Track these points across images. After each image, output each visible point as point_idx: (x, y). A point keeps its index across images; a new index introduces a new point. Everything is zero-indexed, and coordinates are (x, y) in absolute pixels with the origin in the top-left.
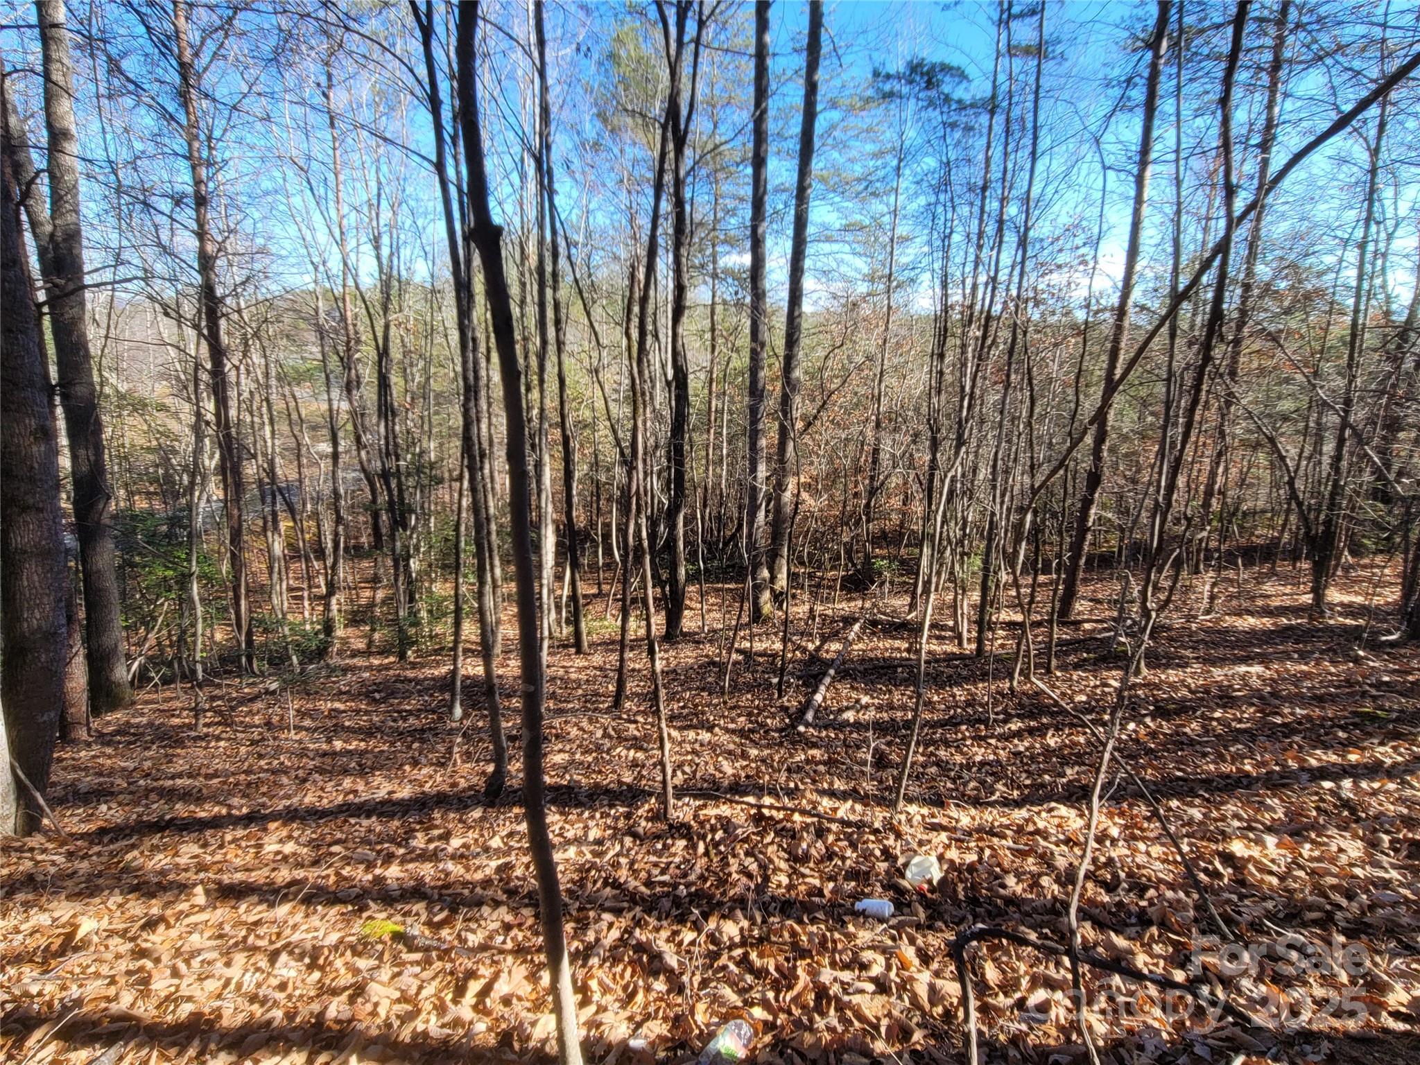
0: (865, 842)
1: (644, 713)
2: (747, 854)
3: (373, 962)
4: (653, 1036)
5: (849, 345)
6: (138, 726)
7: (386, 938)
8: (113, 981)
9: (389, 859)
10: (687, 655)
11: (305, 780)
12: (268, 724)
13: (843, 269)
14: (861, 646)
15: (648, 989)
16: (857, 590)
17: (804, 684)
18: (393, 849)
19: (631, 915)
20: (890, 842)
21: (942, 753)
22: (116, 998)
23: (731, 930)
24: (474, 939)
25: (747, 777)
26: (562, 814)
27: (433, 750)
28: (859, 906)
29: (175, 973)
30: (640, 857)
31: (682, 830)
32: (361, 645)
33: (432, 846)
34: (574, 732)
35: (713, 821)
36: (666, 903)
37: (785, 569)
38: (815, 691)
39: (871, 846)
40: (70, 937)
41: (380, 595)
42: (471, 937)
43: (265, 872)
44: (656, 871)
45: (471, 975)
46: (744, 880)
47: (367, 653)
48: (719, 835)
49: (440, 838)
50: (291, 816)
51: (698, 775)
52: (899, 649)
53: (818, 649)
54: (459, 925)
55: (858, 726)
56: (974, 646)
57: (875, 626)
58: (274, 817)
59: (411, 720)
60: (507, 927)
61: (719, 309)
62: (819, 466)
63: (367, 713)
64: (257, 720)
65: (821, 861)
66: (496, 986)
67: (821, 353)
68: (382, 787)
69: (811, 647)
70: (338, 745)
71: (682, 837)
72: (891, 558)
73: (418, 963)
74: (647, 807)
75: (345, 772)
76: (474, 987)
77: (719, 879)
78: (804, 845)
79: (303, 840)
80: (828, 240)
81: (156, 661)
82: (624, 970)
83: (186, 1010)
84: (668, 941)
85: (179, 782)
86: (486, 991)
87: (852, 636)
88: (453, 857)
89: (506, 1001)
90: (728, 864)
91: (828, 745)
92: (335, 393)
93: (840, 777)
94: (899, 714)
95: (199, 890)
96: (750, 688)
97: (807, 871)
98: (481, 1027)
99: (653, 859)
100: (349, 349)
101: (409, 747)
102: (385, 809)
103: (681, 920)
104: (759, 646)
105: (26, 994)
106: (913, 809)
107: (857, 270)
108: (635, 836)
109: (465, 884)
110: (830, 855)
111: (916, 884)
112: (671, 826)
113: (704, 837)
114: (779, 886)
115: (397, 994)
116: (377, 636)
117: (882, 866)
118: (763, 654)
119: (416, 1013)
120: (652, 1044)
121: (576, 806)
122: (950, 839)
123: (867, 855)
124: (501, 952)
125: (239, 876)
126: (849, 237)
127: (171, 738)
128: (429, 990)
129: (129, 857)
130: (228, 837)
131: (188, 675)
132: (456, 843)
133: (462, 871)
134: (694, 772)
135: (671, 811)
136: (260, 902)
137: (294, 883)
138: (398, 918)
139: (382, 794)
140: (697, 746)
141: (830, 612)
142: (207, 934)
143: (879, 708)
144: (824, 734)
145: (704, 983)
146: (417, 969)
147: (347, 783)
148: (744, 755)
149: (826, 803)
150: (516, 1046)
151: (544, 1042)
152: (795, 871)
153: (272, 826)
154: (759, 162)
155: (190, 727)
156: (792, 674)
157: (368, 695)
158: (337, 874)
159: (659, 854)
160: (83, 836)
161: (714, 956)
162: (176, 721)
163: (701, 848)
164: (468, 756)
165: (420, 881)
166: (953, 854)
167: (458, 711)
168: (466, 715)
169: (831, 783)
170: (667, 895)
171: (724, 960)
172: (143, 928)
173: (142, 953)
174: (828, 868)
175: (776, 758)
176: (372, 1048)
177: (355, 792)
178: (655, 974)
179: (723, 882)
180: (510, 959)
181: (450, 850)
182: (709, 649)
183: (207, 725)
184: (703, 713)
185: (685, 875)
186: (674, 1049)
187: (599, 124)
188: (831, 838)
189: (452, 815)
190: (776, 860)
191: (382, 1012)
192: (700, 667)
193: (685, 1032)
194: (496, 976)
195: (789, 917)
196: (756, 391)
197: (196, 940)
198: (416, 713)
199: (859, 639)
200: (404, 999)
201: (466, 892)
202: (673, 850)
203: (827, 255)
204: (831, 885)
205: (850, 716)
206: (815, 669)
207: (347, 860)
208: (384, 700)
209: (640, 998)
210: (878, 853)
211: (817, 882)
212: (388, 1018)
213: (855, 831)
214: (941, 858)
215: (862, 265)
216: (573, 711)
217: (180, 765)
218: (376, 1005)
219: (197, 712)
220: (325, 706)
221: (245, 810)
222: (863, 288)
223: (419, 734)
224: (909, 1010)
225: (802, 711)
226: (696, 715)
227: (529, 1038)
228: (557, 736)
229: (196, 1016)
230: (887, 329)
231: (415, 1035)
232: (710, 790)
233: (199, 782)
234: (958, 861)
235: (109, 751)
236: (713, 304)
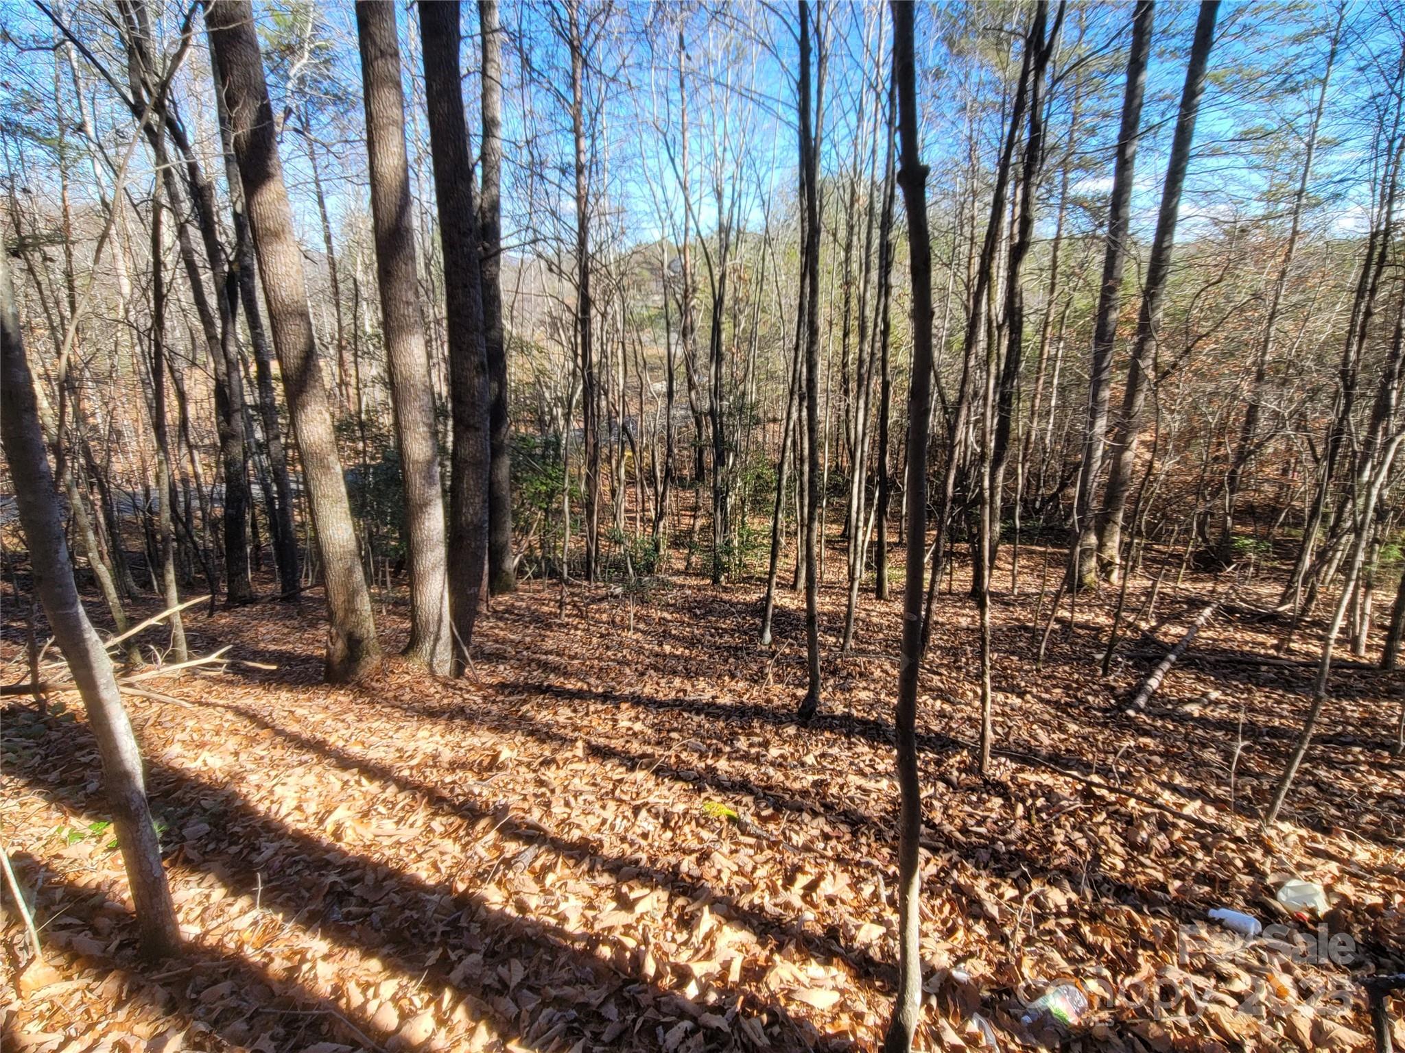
0: (1221, 849)
1: (947, 666)
2: (1073, 827)
3: (714, 836)
4: (976, 974)
5: (1229, 280)
6: (520, 608)
7: (723, 818)
8: (525, 799)
9: (718, 753)
10: (993, 616)
11: (643, 674)
12: (612, 622)
13: (1232, 188)
14: (1210, 634)
15: (969, 929)
16: (1205, 570)
17: (1135, 666)
18: (721, 745)
19: (947, 856)
20: (1257, 854)
21: (1322, 773)
22: (529, 811)
23: (1058, 898)
24: (798, 839)
25: (1068, 751)
26: (871, 747)
27: (746, 666)
28: (1212, 913)
29: (567, 804)
30: (954, 803)
31: (999, 788)
32: (680, 565)
33: (753, 751)
34: (878, 673)
35: (1032, 787)
36: (984, 855)
37: (1117, 538)
38: (1150, 675)
39: (1230, 854)
40: (495, 757)
41: (700, 522)
42: (794, 836)
43: (621, 742)
44: (971, 822)
45: (797, 869)
46: (1070, 853)
47: (685, 573)
48: (1040, 802)
49: (760, 745)
50: (636, 701)
51: (1011, 739)
52: (1263, 644)
53: (1153, 630)
54: (784, 824)
55: (1203, 721)
56: (1375, 656)
57: (1229, 614)
58: (625, 700)
59: (727, 638)
60: (826, 837)
61: (1064, 243)
62: (1173, 423)
63: (689, 625)
64: (605, 617)
65: (1165, 855)
66: (822, 884)
67: (1190, 290)
68: (704, 690)
69: (1144, 625)
70: (667, 648)
71: (999, 795)
72: (1261, 538)
73: (751, 846)
74: (958, 758)
75: (675, 673)
76: (802, 881)
77: (1042, 846)
78: (1144, 835)
79: (647, 722)
80: (1214, 153)
81: (529, 559)
82: (943, 905)
83: (576, 834)
84: (987, 890)
85: (551, 657)
86: (811, 887)
87: (1201, 621)
88: (772, 764)
89: (831, 901)
90: (1052, 833)
91: (1163, 735)
92: (674, 336)
93: (1182, 773)
94: (1262, 718)
95: (580, 744)
96: (1067, 660)
97: (1148, 862)
98: (810, 915)
99: (968, 808)
100: (685, 297)
101: (726, 661)
102: (711, 710)
103: (1001, 874)
104: (1080, 617)
105: (471, 792)
106: (1286, 827)
107: (1252, 188)
108: (948, 783)
109: (786, 790)
110: (1176, 852)
111: (1293, 909)
112: (986, 782)
113: (1023, 801)
114: (1113, 868)
115: (735, 868)
116: (693, 559)
117: (1246, 880)
118: (1084, 626)
119: (753, 888)
120: (976, 980)
121: (885, 743)
122: (1342, 871)
123: (1225, 863)
124: (823, 857)
125: (602, 741)
126: (1245, 148)
127: (544, 623)
128: (761, 872)
129: (524, 708)
130: (592, 708)
131: (553, 573)
132: (774, 752)
133: (782, 778)
134: (1007, 734)
135: (986, 766)
136: (621, 765)
137: (644, 756)
138: (731, 804)
139: (707, 697)
140: (1007, 709)
141: (1168, 591)
142: (585, 780)
143: (1235, 707)
144: (1159, 723)
145: (1029, 941)
146: (751, 852)
147: (677, 682)
148: (1061, 728)
149: (1167, 797)
150: (842, 942)
151: (869, 946)
152: (1132, 858)
153: (624, 706)
154: (1136, 66)
155: (556, 616)
156: (1120, 653)
157: (690, 610)
158: (677, 757)
159: (974, 805)
160: (491, 686)
161: (1041, 918)
162: (545, 609)
163: (1020, 810)
164: (779, 679)
165: (746, 778)
166: (1347, 888)
167: (768, 636)
168: (774, 640)
169: (1171, 777)
170: (985, 847)
171: (1051, 924)
172: (541, 764)
173: (541, 783)
174: (1174, 865)
175: (1100, 737)
176: (717, 905)
177: (685, 691)
178: (977, 918)
179: (1047, 848)
180: (832, 864)
181: (769, 757)
182: (1021, 613)
183: (568, 616)
184: (1013, 677)
185: (1004, 833)
186: (1000, 993)
187: (944, 49)
188: (1178, 835)
189: (769, 727)
190: (1111, 843)
191: (725, 876)
192: (1010, 629)
193: (1010, 980)
194: (821, 877)
195: (1124, 903)
196: (1103, 335)
197: (577, 783)
198: (731, 632)
199: (1210, 625)
200: (741, 872)
201: (787, 797)
202: (989, 805)
203: (1212, 172)
204: (1177, 883)
205: (1194, 709)
206: (1150, 651)
207: (685, 747)
208: (704, 616)
209: (960, 934)
210: (1239, 864)
211: (1160, 876)
212: (729, 885)
213: (1209, 836)
214: (1328, 889)
215: (1259, 180)
216: (874, 652)
217: (549, 644)
218: (719, 871)
219: (561, 604)
220: (656, 614)
221: (600, 690)
222: (1257, 209)
223: (734, 650)
224: (1283, 1041)
225: (1132, 694)
226: (1005, 678)
227: (853, 938)
228: (861, 674)
229: (585, 842)
230: (1288, 258)
231: (752, 906)
232: (1027, 757)
233: (565, 660)
234: (1353, 898)
235: (501, 624)
236: (1058, 238)
